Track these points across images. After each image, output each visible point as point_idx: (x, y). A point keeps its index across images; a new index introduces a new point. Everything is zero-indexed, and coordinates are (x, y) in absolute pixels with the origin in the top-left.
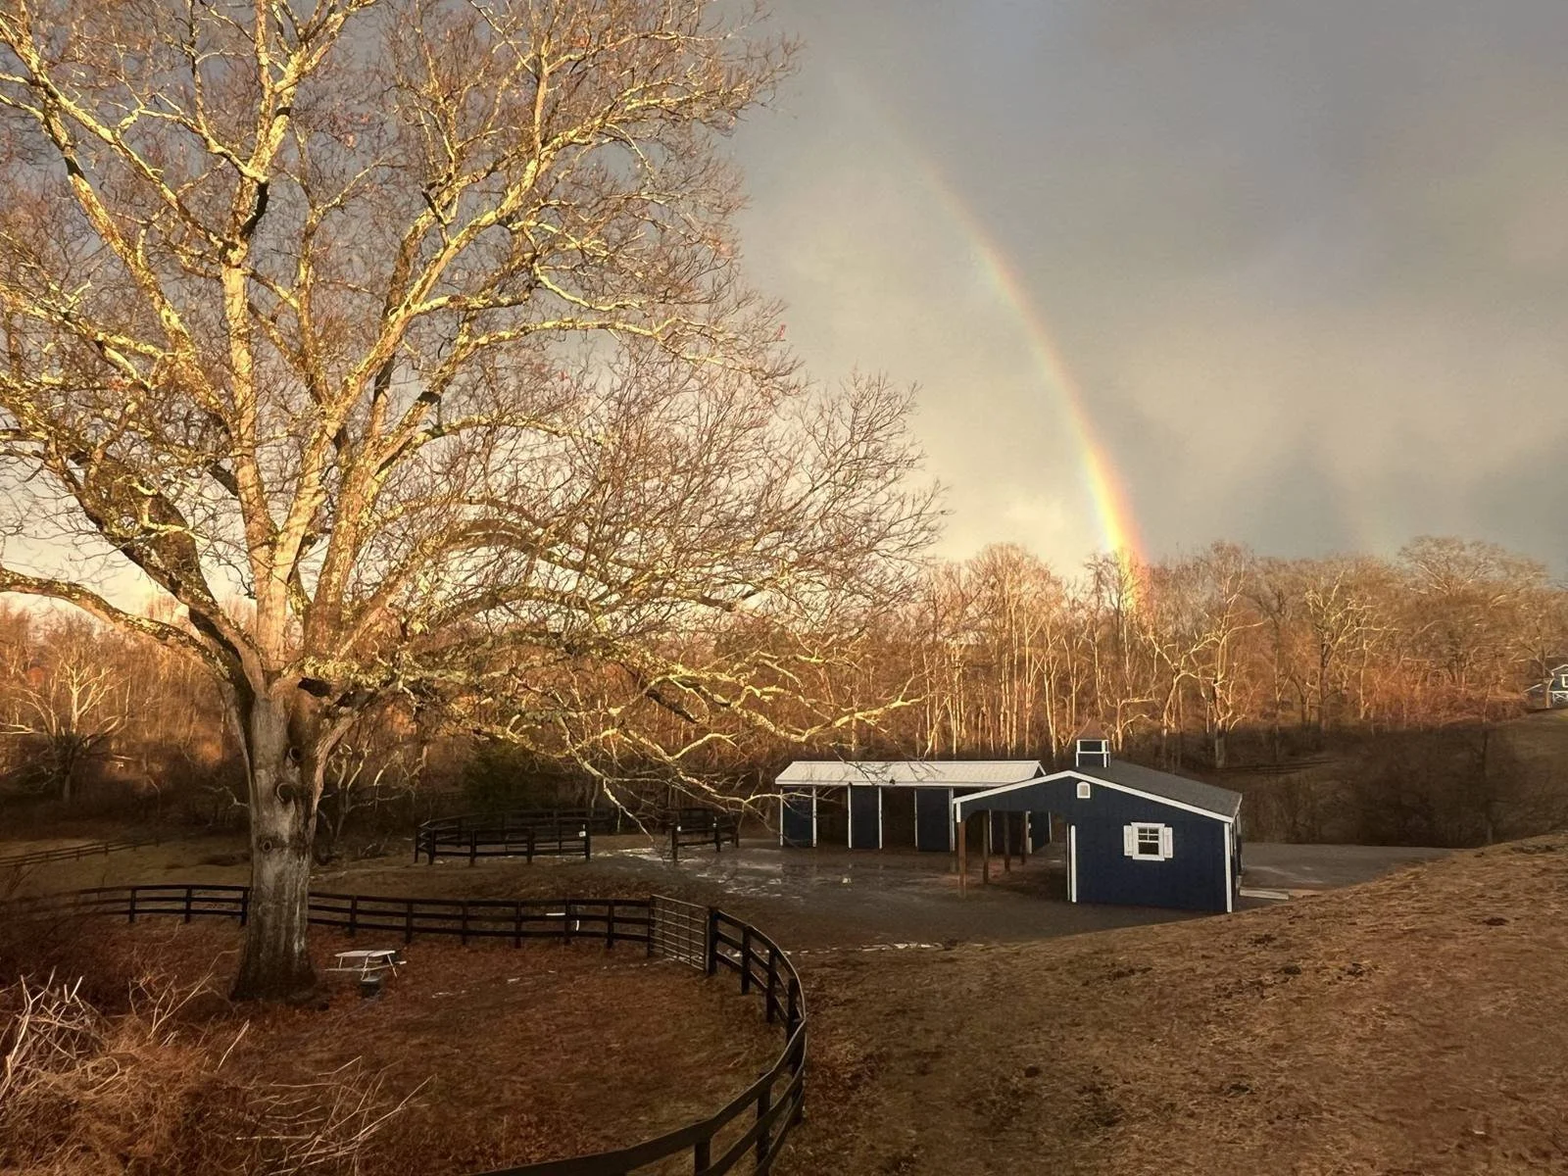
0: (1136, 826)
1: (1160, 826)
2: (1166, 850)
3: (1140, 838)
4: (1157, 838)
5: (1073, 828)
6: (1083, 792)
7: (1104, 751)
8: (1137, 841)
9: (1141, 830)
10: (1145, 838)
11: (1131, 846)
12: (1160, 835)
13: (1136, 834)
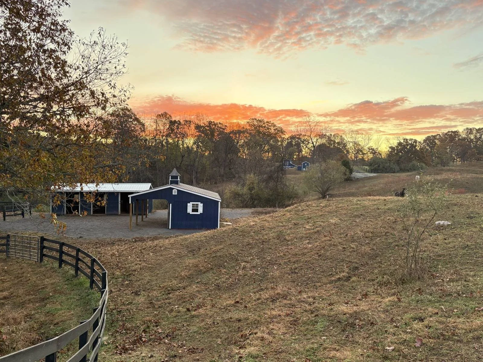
0: (191, 203)
1: (199, 203)
2: (201, 210)
3: (193, 207)
4: (198, 207)
5: (171, 204)
6: (175, 192)
7: (179, 179)
8: (191, 208)
9: (193, 205)
10: (194, 207)
11: (190, 210)
12: (199, 206)
13: (191, 206)
